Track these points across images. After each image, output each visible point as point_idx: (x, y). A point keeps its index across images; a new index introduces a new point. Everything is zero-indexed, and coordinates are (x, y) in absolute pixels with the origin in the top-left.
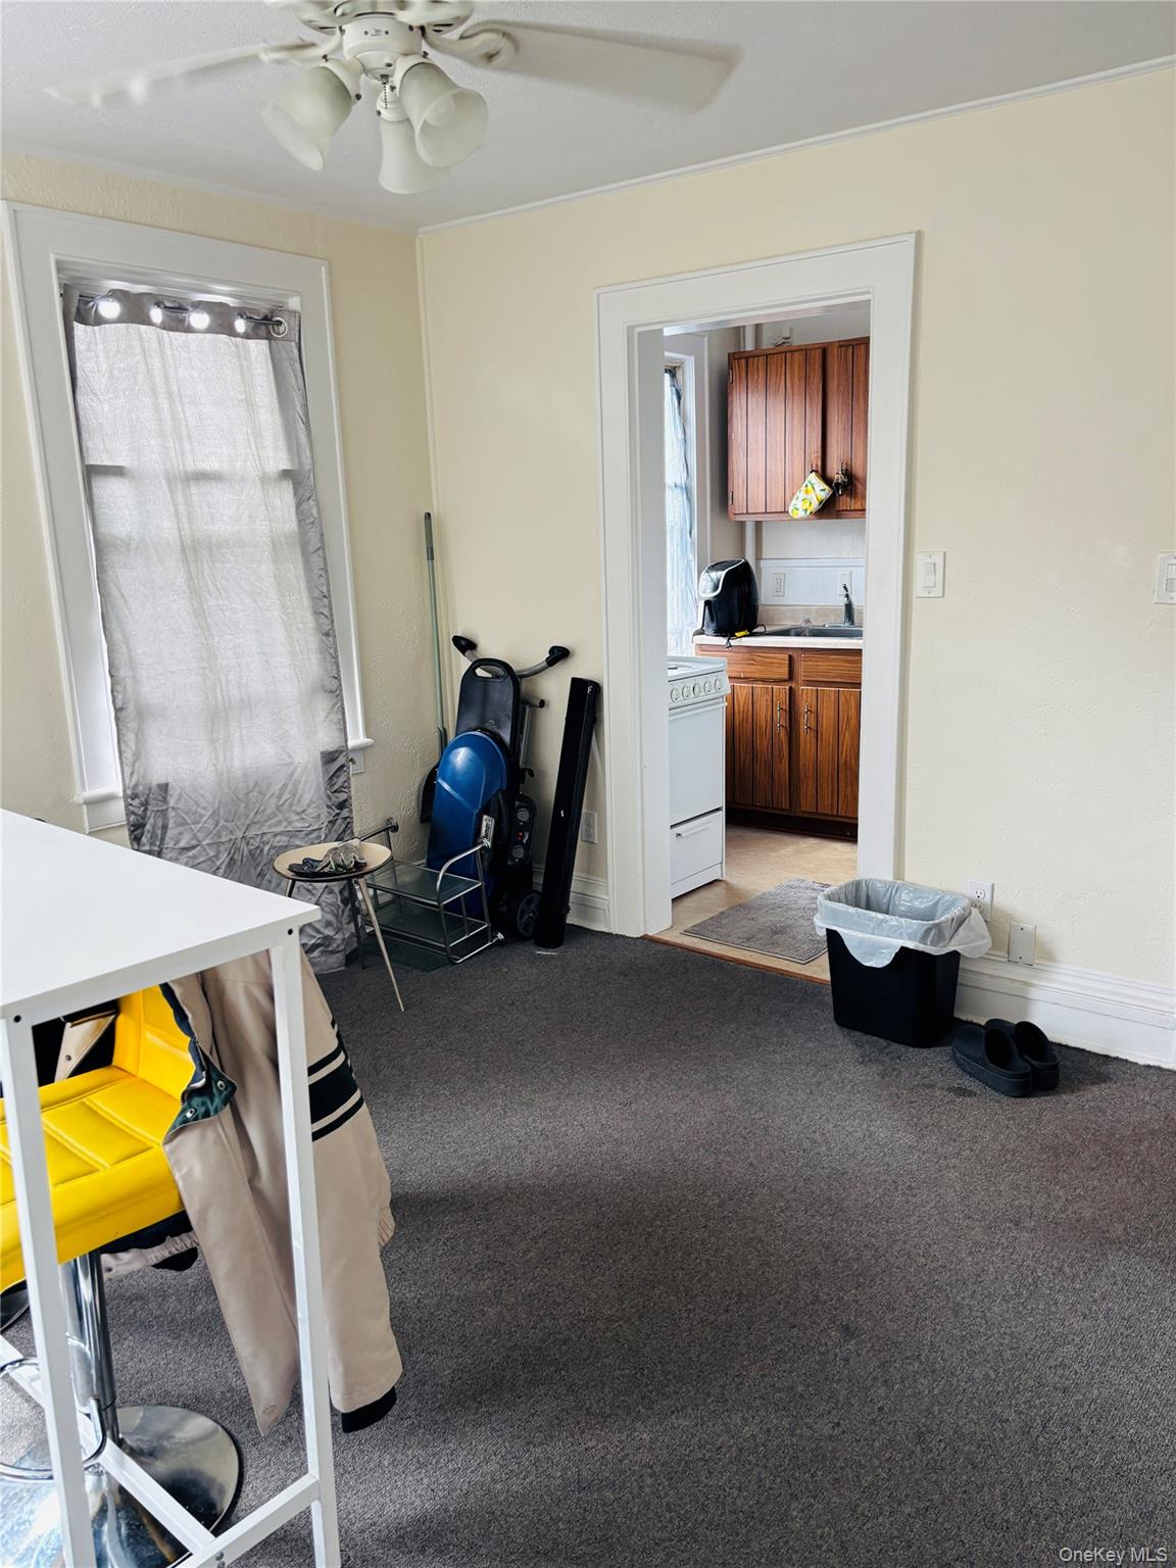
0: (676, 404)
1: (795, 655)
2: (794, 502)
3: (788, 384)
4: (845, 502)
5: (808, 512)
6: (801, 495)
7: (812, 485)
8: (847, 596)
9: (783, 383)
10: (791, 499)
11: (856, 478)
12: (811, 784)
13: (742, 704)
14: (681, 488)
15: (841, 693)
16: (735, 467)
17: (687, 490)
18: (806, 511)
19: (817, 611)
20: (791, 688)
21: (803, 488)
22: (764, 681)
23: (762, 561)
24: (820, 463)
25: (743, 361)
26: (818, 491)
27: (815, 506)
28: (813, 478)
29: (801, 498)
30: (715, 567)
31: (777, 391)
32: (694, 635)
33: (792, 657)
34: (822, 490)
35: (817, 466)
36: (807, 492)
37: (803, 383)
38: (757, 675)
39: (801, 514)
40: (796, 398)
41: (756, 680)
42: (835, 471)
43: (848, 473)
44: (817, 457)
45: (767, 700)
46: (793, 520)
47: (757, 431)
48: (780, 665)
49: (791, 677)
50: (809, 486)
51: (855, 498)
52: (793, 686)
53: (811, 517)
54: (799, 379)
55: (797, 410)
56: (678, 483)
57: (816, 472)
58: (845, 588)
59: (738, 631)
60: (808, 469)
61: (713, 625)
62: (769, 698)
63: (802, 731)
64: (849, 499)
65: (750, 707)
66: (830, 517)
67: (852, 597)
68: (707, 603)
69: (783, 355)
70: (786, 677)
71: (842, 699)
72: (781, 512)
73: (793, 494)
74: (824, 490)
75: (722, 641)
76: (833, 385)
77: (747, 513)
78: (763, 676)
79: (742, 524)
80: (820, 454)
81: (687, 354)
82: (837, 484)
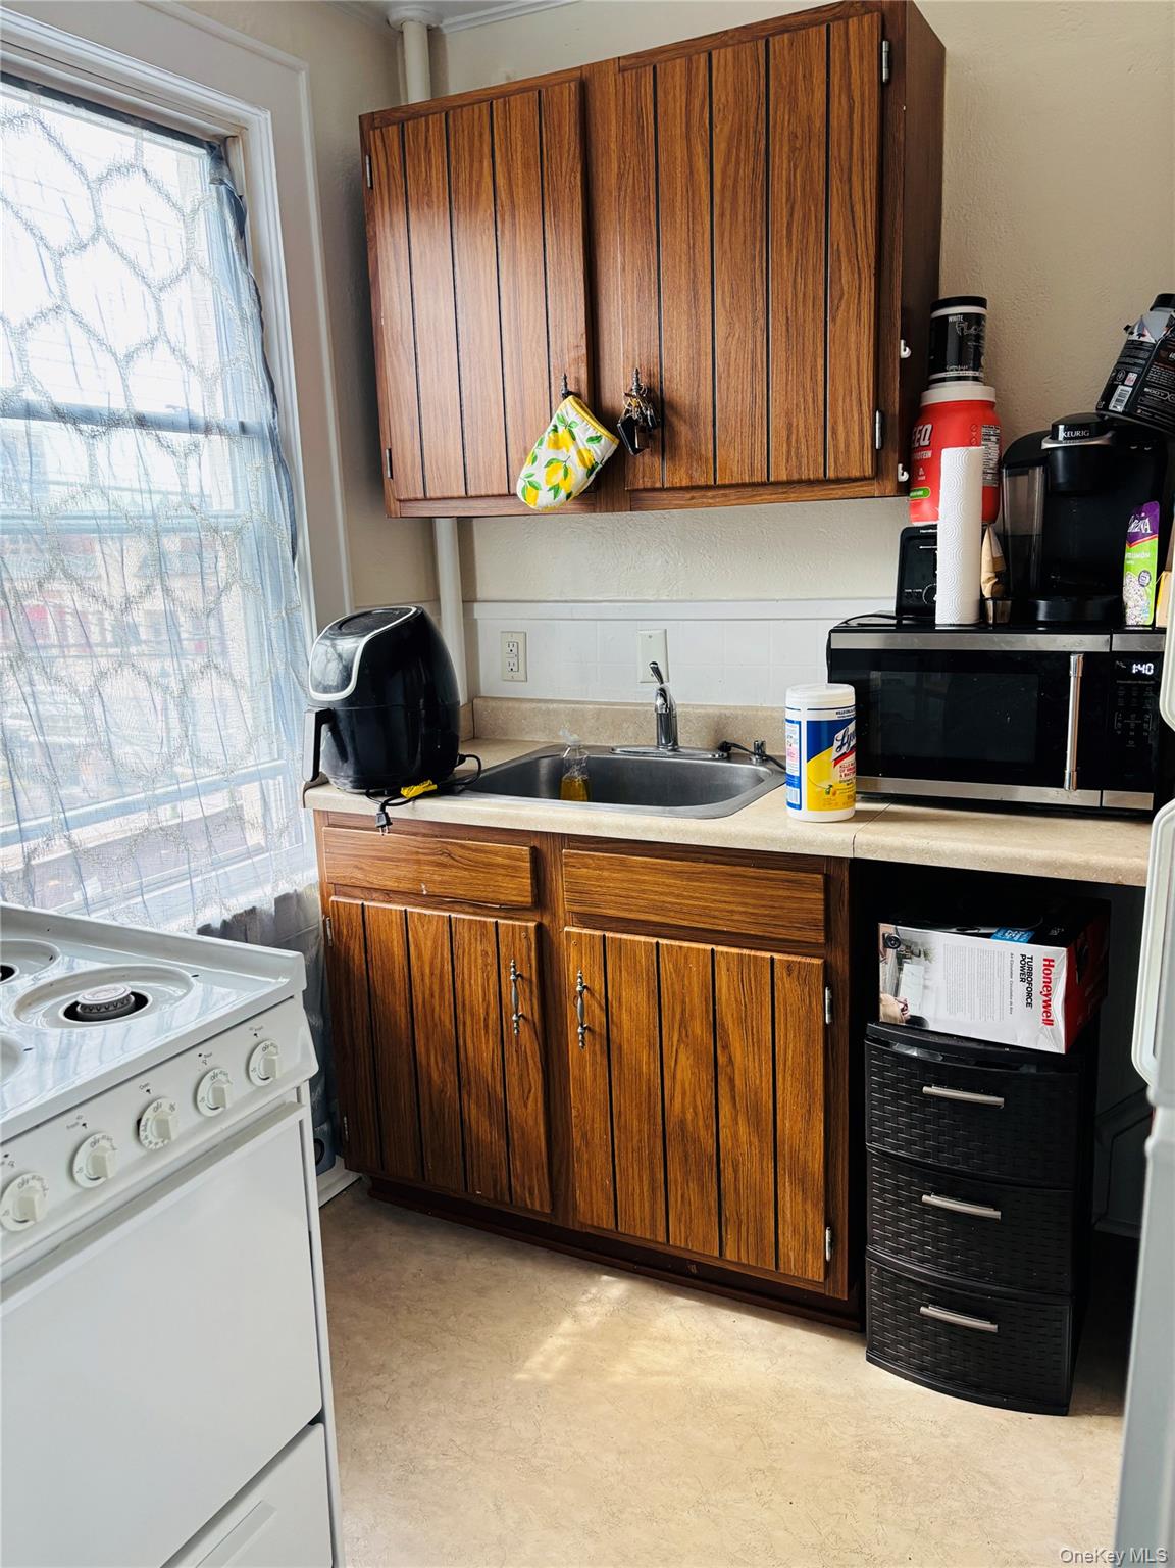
0: (232, 230)
1: (545, 847)
2: (526, 469)
3: (501, 181)
4: (648, 468)
5: (562, 494)
6: (544, 452)
7: (569, 427)
8: (663, 693)
9: (488, 179)
10: (522, 463)
11: (673, 407)
12: (601, 1158)
13: (427, 956)
14: (262, 438)
15: (663, 953)
16: (391, 391)
17: (277, 443)
18: (556, 489)
19: (598, 714)
20: (539, 927)
21: (548, 435)
22: (477, 906)
23: (476, 606)
24: (584, 376)
25: (393, 131)
26: (589, 443)
27: (578, 478)
28: (570, 410)
29: (543, 458)
30: (345, 626)
31: (473, 204)
32: (305, 791)
33: (542, 850)
34: (591, 439)
35: (578, 380)
36: (556, 445)
37: (535, 173)
38: (460, 892)
39: (544, 499)
40: (521, 213)
41: (456, 903)
42: (619, 390)
43: (654, 396)
44: (577, 361)
45: (485, 954)
46: (530, 514)
47: (435, 308)
48: (512, 871)
49: (541, 897)
50: (561, 428)
51: (673, 458)
52: (546, 921)
53: (571, 505)
54: (526, 166)
55: (522, 241)
56: (250, 420)
57: (578, 395)
58: (656, 671)
59: (409, 783)
60: (558, 388)
61: (348, 769)
62: (491, 949)
63: (571, 1037)
64: (657, 461)
65: (448, 967)
66: (612, 507)
67: (670, 687)
68: (324, 717)
69: (485, 106)
70: (527, 899)
71: (667, 966)
72: (500, 496)
73: (526, 452)
74: (598, 438)
75: (369, 807)
76: (608, 174)
77: (426, 499)
78: (471, 895)
79: (429, 523)
80: (584, 351)
81: (253, 104)
82: (629, 423)
